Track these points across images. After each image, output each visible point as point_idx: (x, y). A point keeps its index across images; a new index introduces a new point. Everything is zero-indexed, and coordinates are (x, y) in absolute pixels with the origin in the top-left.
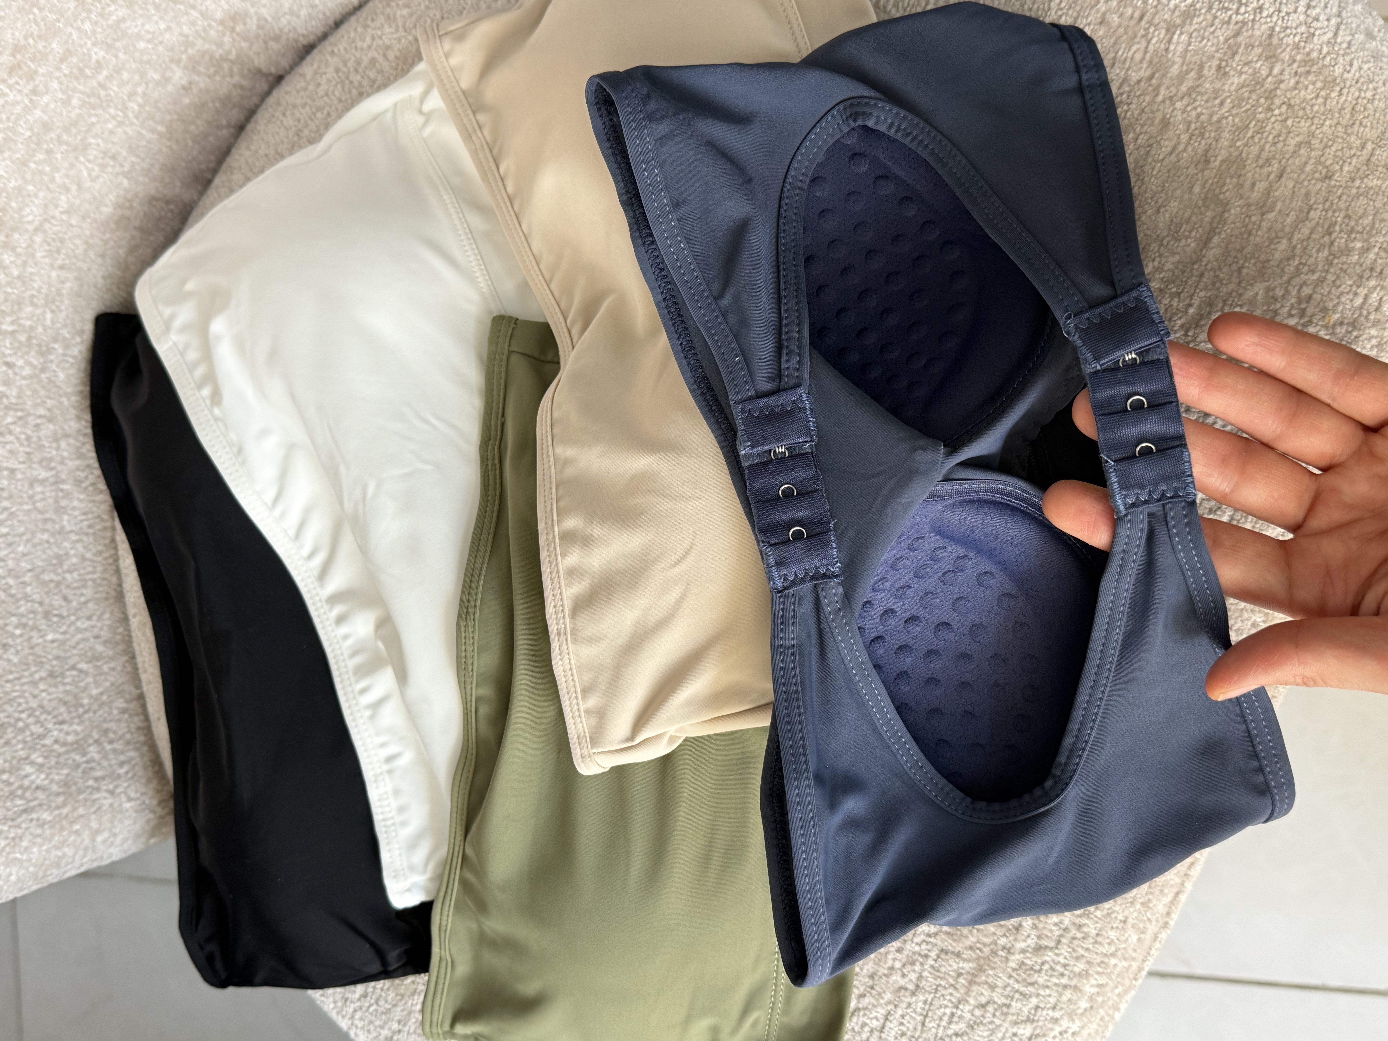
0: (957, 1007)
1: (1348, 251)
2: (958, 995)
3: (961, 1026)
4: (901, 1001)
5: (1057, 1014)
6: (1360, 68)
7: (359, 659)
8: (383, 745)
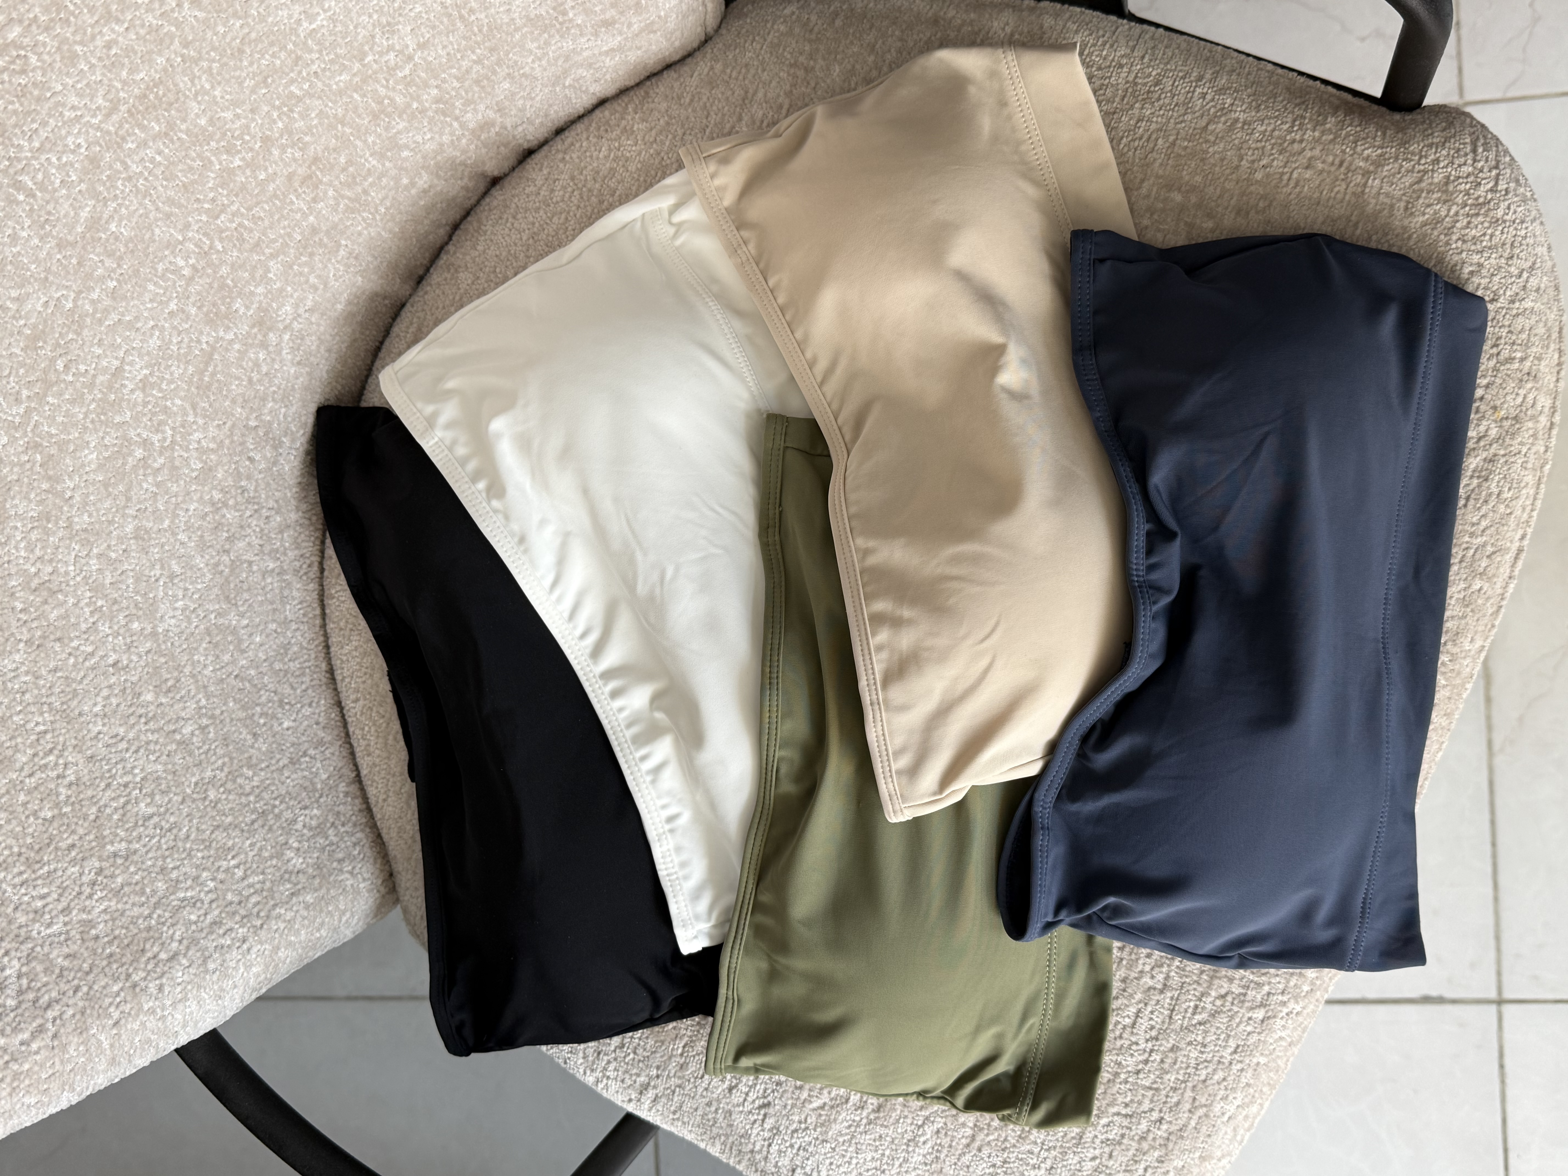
0: (1200, 1000)
1: (1510, 360)
2: (1201, 989)
3: (1204, 1016)
4: (1150, 999)
5: (1285, 998)
6: (1515, 212)
7: (635, 730)
8: (664, 807)
